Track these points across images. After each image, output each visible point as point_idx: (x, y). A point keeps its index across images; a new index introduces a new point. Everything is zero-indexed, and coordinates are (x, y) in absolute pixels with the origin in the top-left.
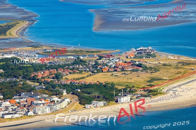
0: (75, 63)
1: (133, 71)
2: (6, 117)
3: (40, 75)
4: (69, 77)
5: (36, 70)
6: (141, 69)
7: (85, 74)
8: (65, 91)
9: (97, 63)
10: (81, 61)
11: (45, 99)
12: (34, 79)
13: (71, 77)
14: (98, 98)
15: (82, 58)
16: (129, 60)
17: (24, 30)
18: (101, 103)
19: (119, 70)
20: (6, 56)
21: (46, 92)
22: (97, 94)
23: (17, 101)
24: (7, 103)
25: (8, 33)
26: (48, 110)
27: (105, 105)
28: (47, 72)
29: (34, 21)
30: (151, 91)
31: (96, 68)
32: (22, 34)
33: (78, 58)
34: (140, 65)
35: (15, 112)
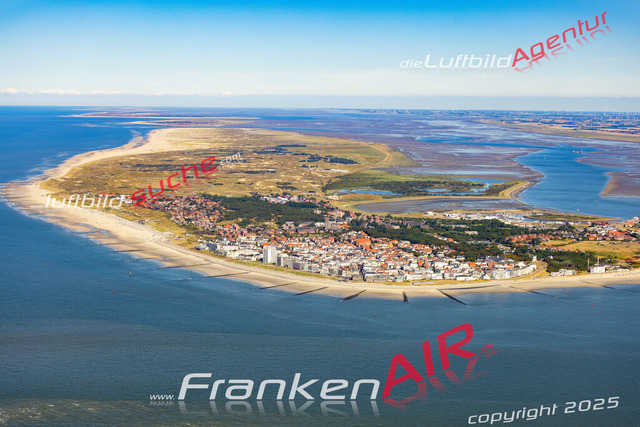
0: (561, 228)
1: (624, 241)
2: (458, 279)
3: (515, 239)
4: (548, 243)
5: (513, 234)
6: (634, 239)
7: (567, 241)
8: (535, 257)
9: (586, 231)
10: (570, 227)
11: (509, 264)
12: (507, 243)
13: (550, 243)
14: (569, 267)
15: (572, 224)
16: (624, 230)
17: (521, 191)
18: (570, 272)
19: (608, 238)
20: (488, 218)
21: (515, 256)
22: (569, 262)
23: (479, 264)
24: (466, 265)
25: (500, 193)
26: (507, 275)
27: (574, 274)
28: (525, 236)
29: (536, 182)
30: (634, 263)
31: (584, 236)
32: (517, 196)
33: (567, 224)
34: (634, 235)
35: (471, 274)
